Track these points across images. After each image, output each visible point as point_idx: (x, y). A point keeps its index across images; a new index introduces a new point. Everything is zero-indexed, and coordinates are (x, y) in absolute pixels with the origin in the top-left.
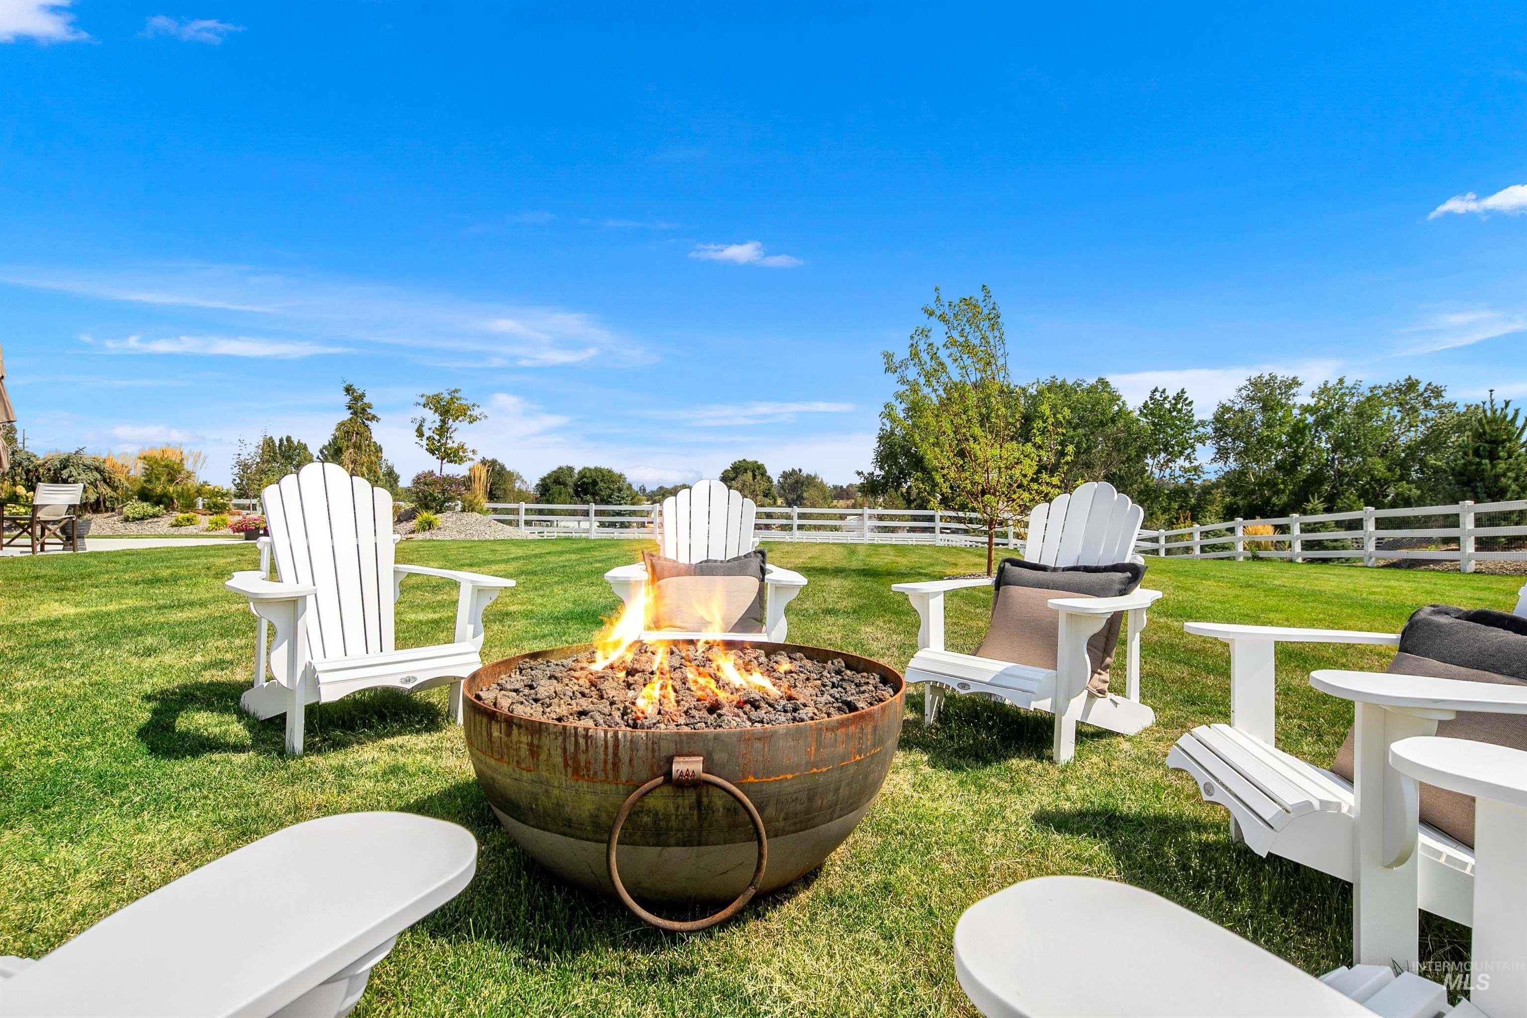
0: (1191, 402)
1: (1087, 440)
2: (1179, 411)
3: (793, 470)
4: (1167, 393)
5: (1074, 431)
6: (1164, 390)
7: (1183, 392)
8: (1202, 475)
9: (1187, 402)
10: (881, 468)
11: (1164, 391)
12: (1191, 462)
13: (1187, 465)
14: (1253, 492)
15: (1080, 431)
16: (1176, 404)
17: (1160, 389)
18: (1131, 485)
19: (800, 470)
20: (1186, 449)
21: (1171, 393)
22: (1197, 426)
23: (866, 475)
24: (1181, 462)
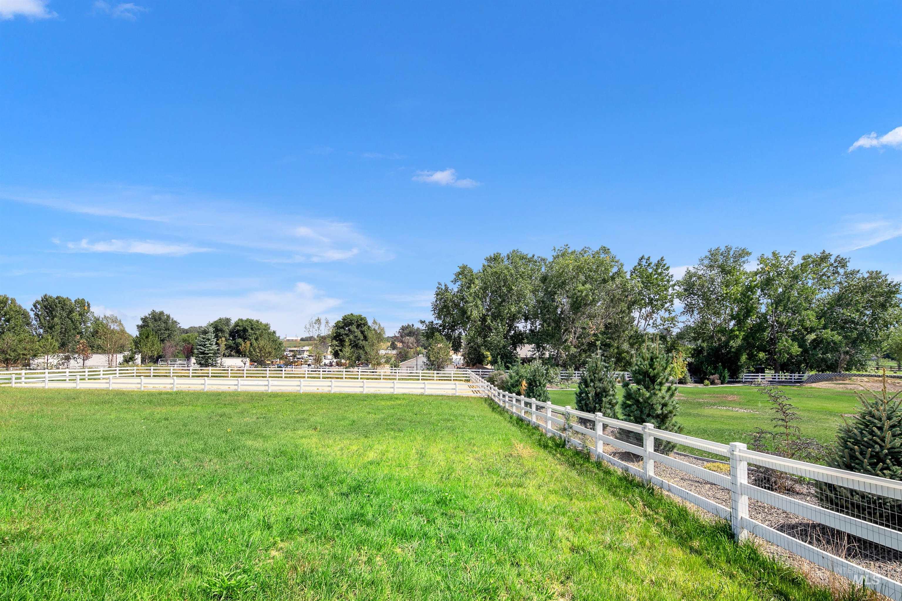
0: (668, 268)
1: (593, 294)
2: (660, 274)
3: (408, 325)
4: (651, 260)
5: (583, 285)
6: (649, 257)
7: (662, 260)
8: (677, 324)
9: (665, 267)
10: (439, 318)
11: (648, 259)
12: (670, 313)
13: (667, 315)
14: (712, 337)
15: (588, 286)
16: (657, 269)
17: (646, 257)
18: (624, 331)
19: (413, 326)
20: (666, 303)
21: (654, 261)
22: (674, 285)
23: (427, 323)
24: (662, 313)
